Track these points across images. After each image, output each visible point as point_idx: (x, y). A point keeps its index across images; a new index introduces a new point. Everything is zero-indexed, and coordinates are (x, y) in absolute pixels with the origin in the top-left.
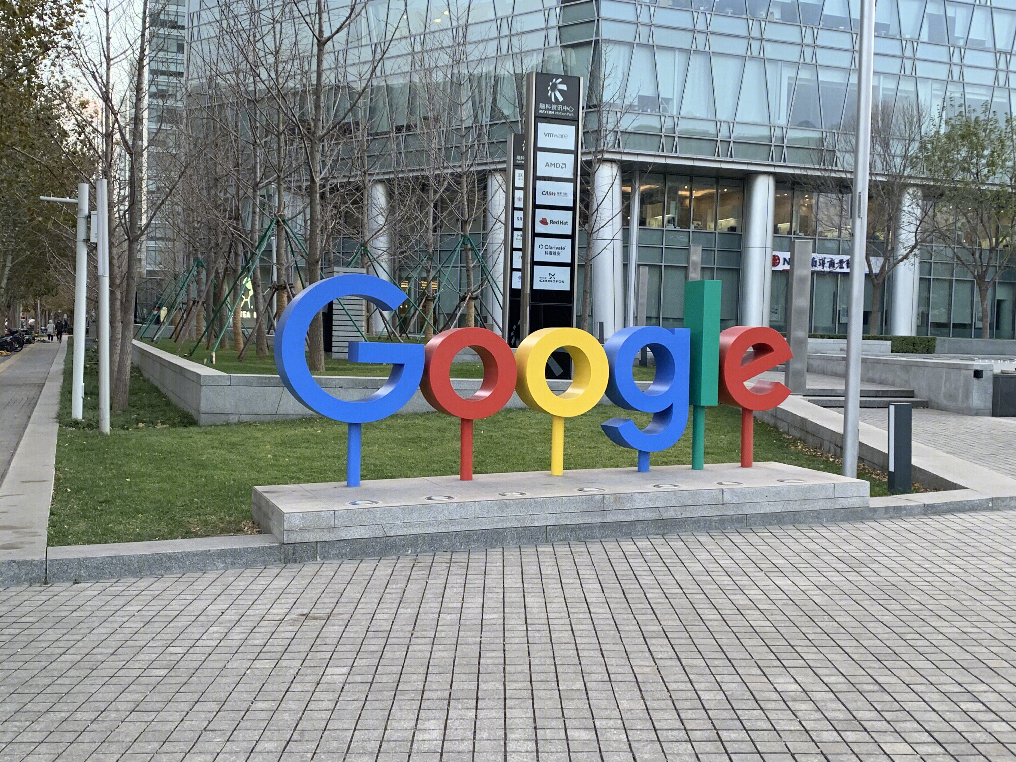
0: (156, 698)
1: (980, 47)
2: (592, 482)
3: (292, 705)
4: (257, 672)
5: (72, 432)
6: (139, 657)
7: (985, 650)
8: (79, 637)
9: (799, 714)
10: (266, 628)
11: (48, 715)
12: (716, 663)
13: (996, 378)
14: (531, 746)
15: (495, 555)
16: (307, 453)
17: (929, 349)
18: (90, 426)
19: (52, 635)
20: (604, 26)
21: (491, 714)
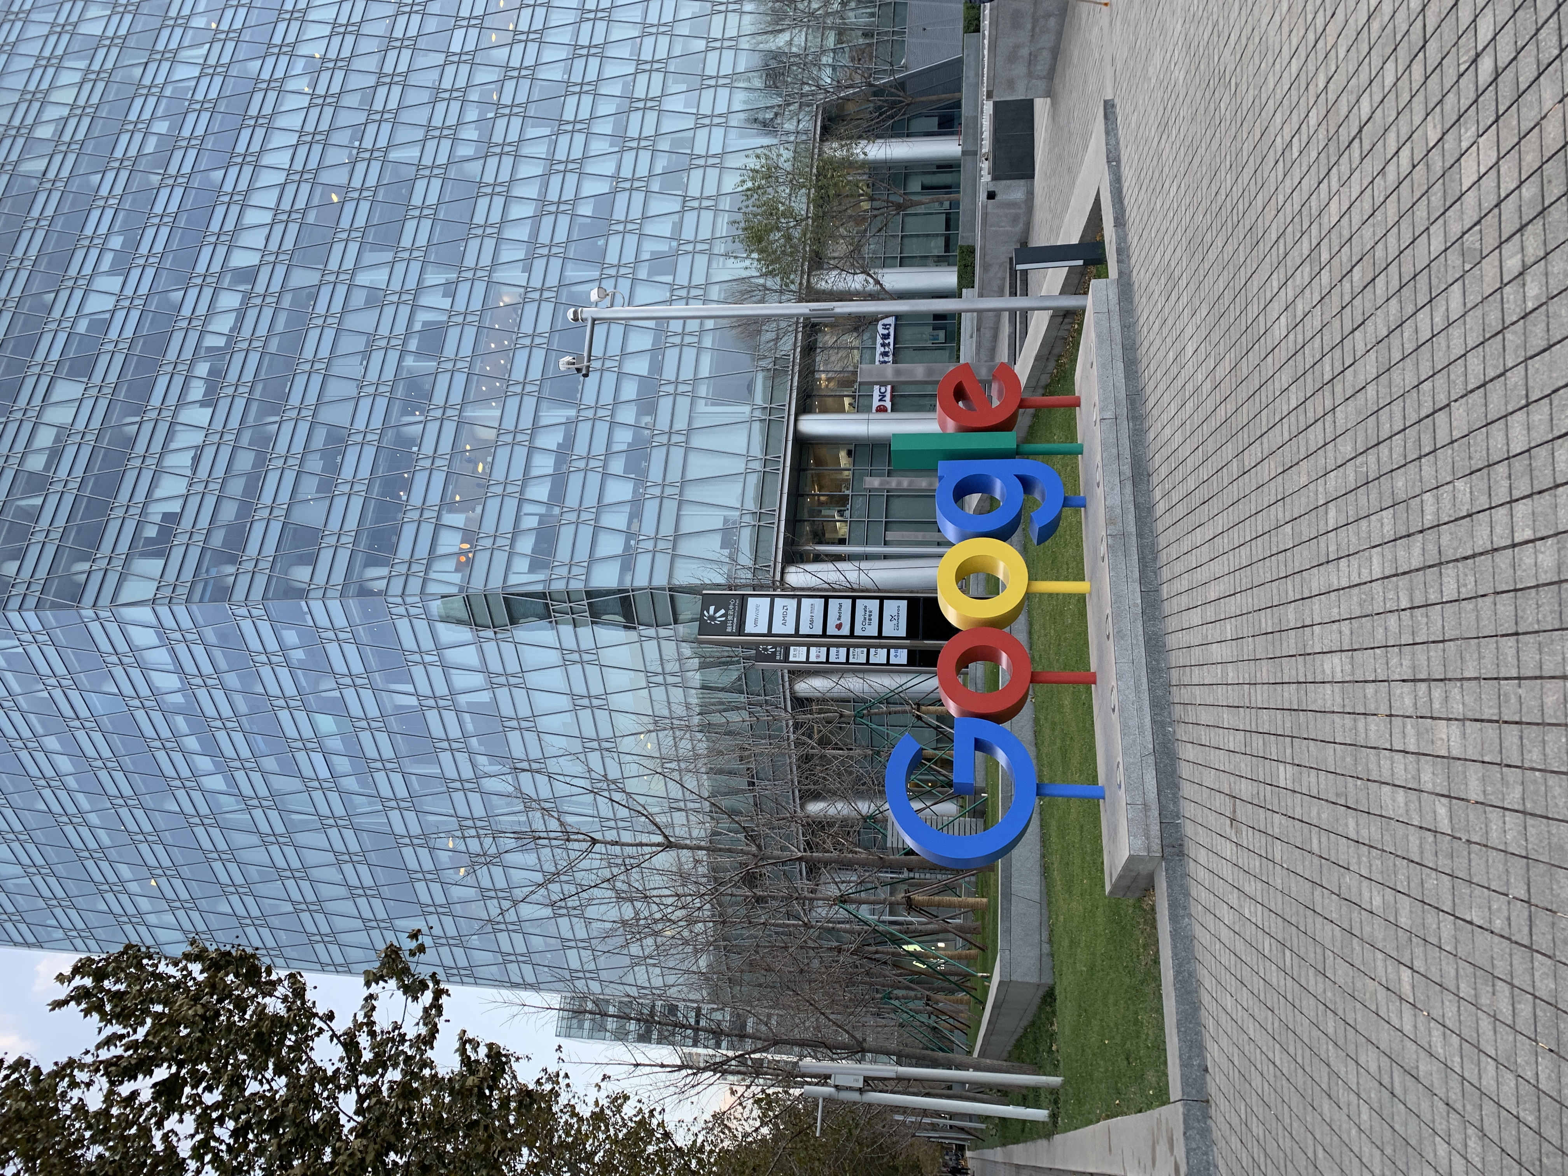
0: (1311, 954)
1: (678, 227)
2: (1096, 550)
3: (1313, 813)
4: (1285, 857)
6: (1275, 984)
7: (1245, 145)
8: (1258, 1051)
9: (1307, 310)
10: (1244, 859)
11: (1332, 1064)
12: (1264, 399)
13: (995, 178)
14: (1343, 563)
15: (1172, 641)
16: (1078, 861)
17: (971, 251)
18: (1056, 1102)
19: (1257, 1081)
20: (656, 583)
21: (1317, 610)
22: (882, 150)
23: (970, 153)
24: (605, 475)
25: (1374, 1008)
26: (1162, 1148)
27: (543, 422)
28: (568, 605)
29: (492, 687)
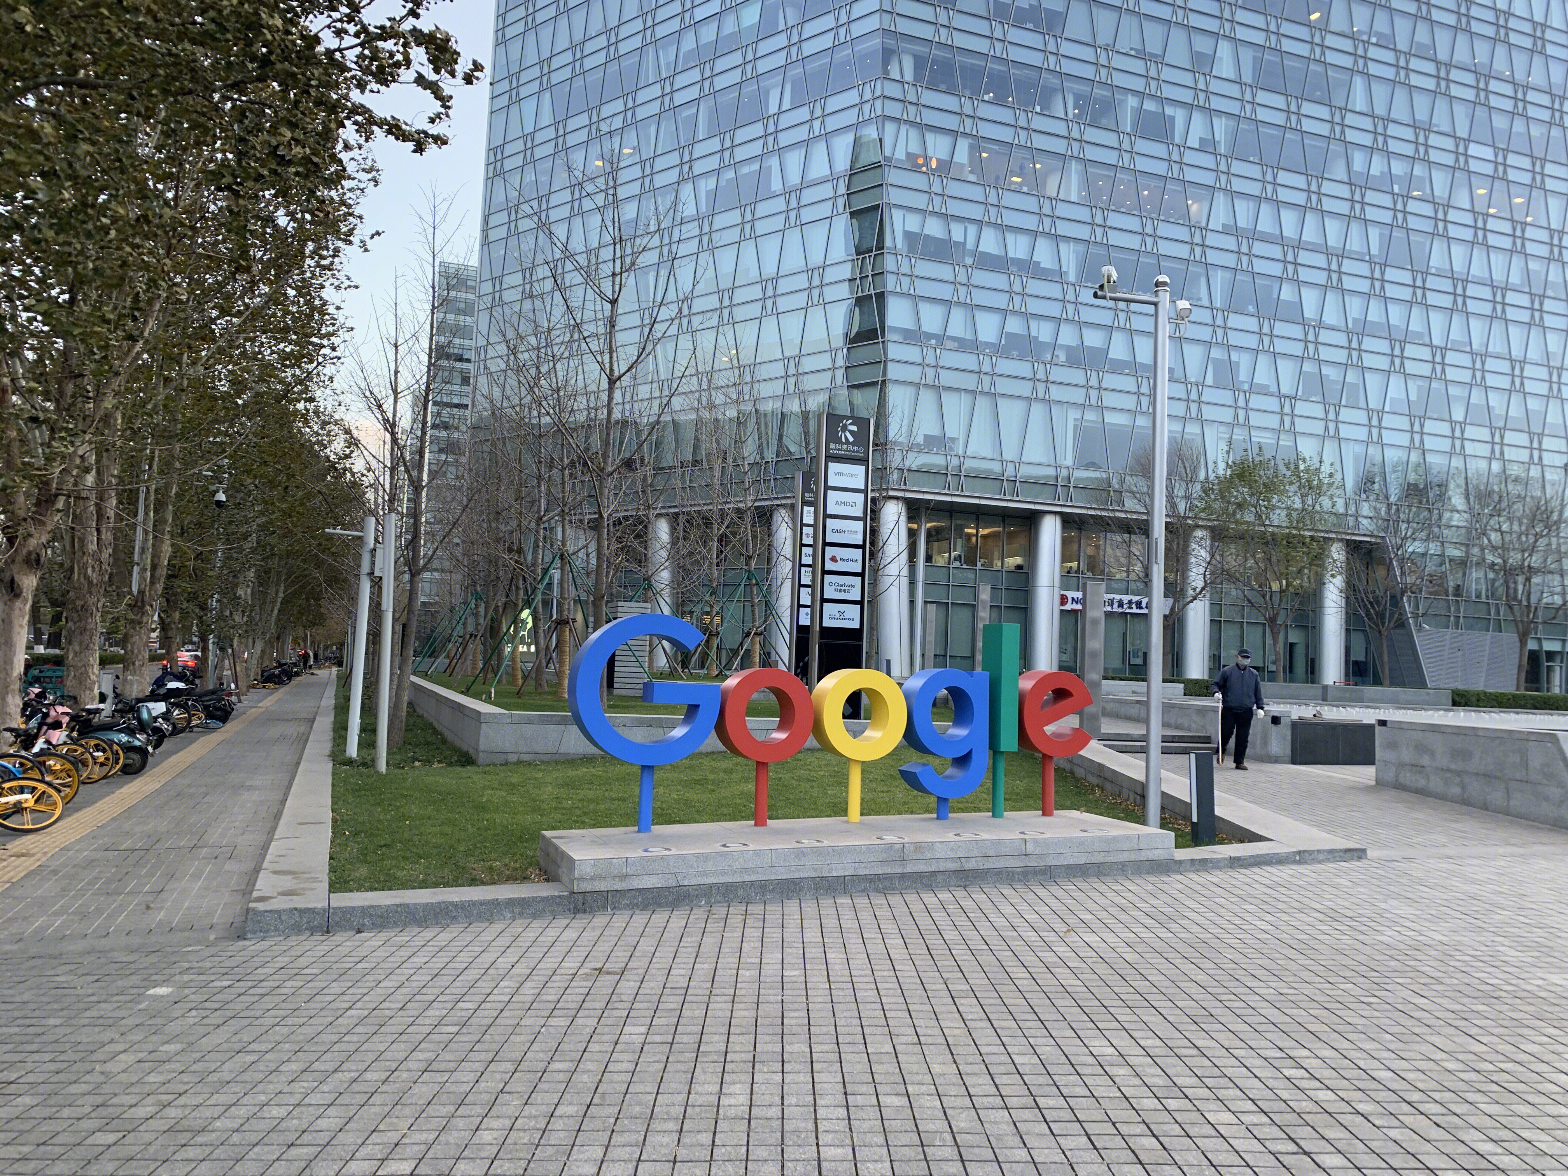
0: (449, 1056)
1: (1264, 391)
2: (890, 830)
3: (590, 1066)
4: (552, 1030)
5: (345, 771)
6: (427, 1013)
7: (1303, 1013)
8: (365, 991)
9: (1116, 1080)
10: (558, 983)
11: (336, 1075)
12: (1028, 1024)
13: (1294, 724)
14: (842, 1112)
15: (792, 907)
16: (591, 794)
18: (364, 764)
19: (336, 988)
20: (890, 366)
21: (798, 1078)
22: (1333, 604)
23: (1325, 696)
24: (1004, 312)
25: (381, 1127)
26: (287, 882)
27: (1063, 247)
28: (870, 273)
29: (787, 193)
